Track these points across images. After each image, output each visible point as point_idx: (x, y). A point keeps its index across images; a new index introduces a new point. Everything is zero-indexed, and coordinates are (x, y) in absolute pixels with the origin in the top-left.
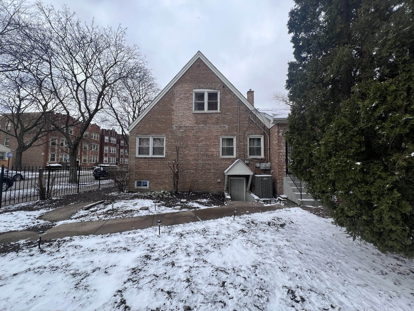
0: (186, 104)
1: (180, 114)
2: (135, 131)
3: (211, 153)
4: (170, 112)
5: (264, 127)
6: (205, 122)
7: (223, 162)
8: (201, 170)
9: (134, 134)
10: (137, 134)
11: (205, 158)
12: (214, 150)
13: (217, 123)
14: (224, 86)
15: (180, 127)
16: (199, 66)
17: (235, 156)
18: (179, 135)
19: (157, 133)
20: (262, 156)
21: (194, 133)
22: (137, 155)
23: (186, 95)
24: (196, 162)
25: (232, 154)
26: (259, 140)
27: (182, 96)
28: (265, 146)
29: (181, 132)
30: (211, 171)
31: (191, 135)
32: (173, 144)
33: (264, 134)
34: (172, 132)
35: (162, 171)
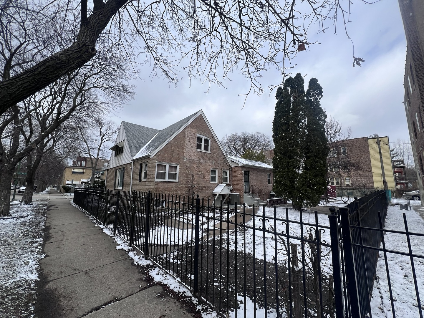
0: (193, 143)
1: (189, 150)
2: (156, 158)
3: (206, 179)
4: (182, 147)
5: (230, 165)
6: (203, 159)
7: (212, 186)
8: (201, 192)
9: (154, 160)
10: (157, 160)
11: (203, 183)
12: (208, 178)
13: (209, 160)
14: (213, 137)
15: (189, 159)
16: (200, 119)
17: (217, 182)
18: (188, 165)
19: (173, 162)
20: (228, 183)
21: (197, 165)
22: (156, 180)
23: (193, 137)
24: (198, 186)
25: (215, 181)
26: (226, 173)
27: (191, 137)
28: (229, 177)
29: (190, 163)
30: (206, 192)
31: (195, 166)
32: (184, 171)
33: (229, 170)
34: (184, 162)
35: (176, 192)
